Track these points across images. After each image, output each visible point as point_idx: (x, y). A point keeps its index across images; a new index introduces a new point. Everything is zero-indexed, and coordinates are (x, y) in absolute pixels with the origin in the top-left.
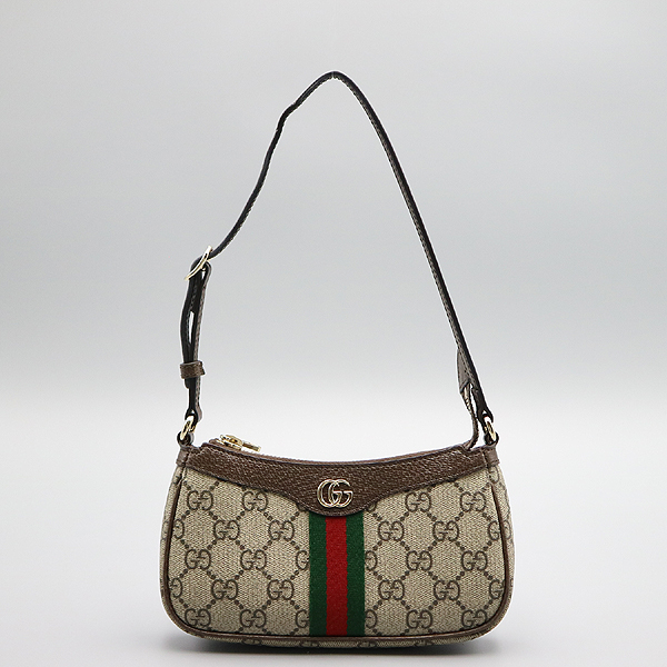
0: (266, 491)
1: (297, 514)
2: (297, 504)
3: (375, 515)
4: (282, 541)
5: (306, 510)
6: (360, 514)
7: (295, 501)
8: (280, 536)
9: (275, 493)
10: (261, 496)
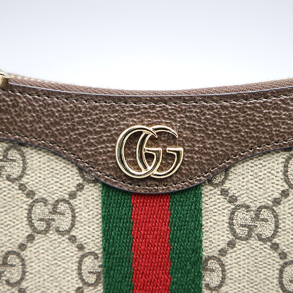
0: (22, 144)
1: (80, 187)
2: (81, 170)
3: (224, 192)
4: (53, 235)
5: (96, 181)
6: (195, 190)
7: (75, 163)
8: (49, 226)
9: (38, 147)
10: (14, 154)
